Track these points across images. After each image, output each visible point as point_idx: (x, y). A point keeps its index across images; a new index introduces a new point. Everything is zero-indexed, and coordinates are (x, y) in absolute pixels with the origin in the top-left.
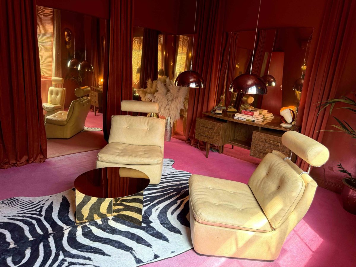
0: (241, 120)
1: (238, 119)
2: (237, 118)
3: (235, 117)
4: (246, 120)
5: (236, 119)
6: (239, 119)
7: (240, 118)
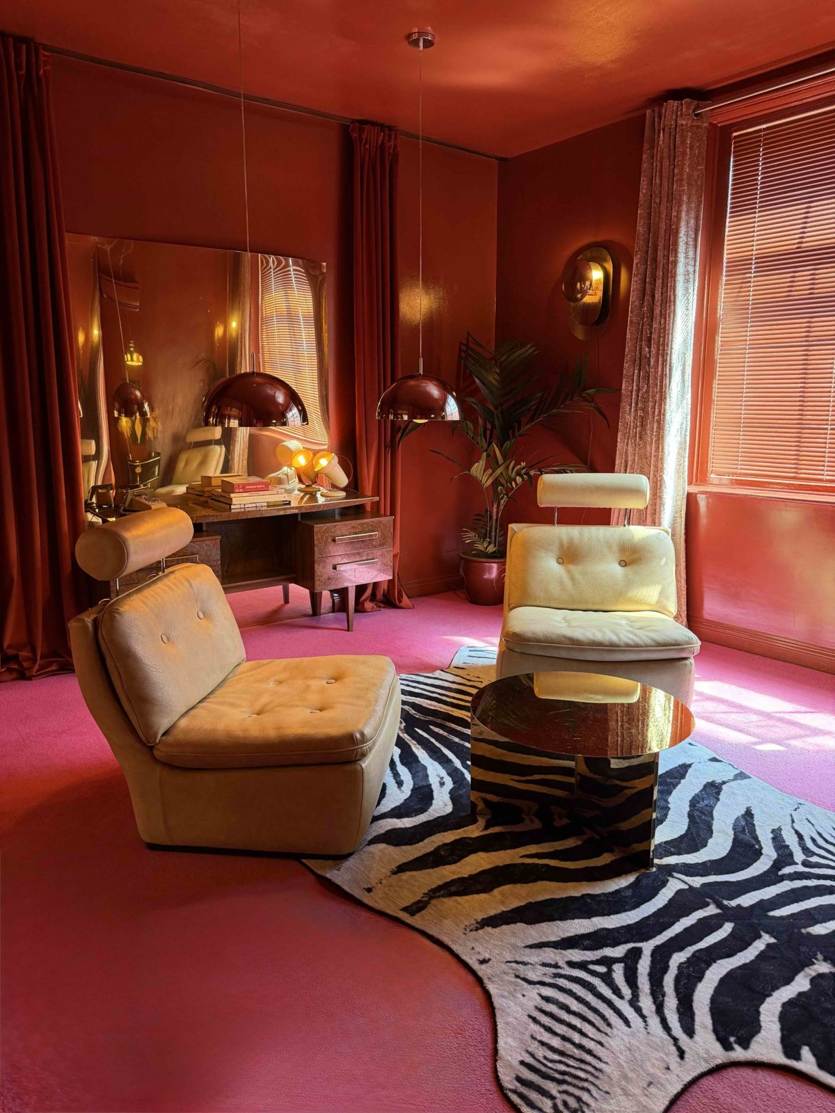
0: (254, 509)
1: (243, 510)
2: (238, 506)
3: (232, 507)
4: (268, 506)
5: (239, 510)
6: (247, 510)
7: (250, 505)
